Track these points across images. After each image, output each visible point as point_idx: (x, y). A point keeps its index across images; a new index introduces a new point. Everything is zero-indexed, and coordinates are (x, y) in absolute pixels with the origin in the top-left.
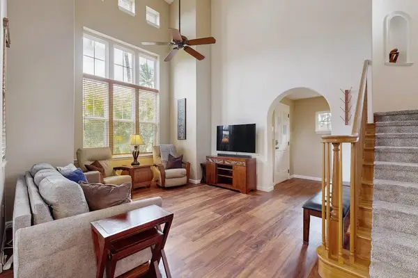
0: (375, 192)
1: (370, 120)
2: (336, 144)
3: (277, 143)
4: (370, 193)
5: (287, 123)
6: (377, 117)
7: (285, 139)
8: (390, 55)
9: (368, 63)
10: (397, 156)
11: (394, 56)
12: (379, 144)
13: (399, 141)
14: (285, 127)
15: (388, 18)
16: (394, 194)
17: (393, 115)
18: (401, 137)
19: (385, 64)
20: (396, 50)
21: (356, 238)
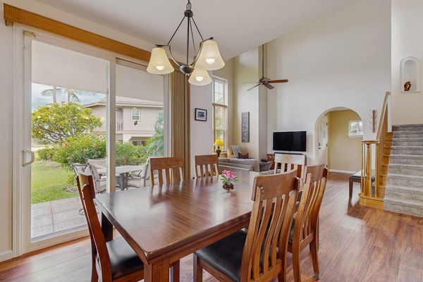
0: (389, 169)
1: (390, 130)
2: (368, 144)
3: (320, 145)
4: (387, 170)
5: (326, 129)
6: (394, 128)
7: (325, 141)
8: (405, 86)
9: (388, 93)
10: (403, 151)
11: (407, 87)
12: (394, 145)
13: (406, 143)
14: (324, 133)
15: (404, 61)
16: (399, 170)
17: (404, 127)
18: (407, 141)
19: (402, 93)
20: (409, 83)
21: (378, 188)
